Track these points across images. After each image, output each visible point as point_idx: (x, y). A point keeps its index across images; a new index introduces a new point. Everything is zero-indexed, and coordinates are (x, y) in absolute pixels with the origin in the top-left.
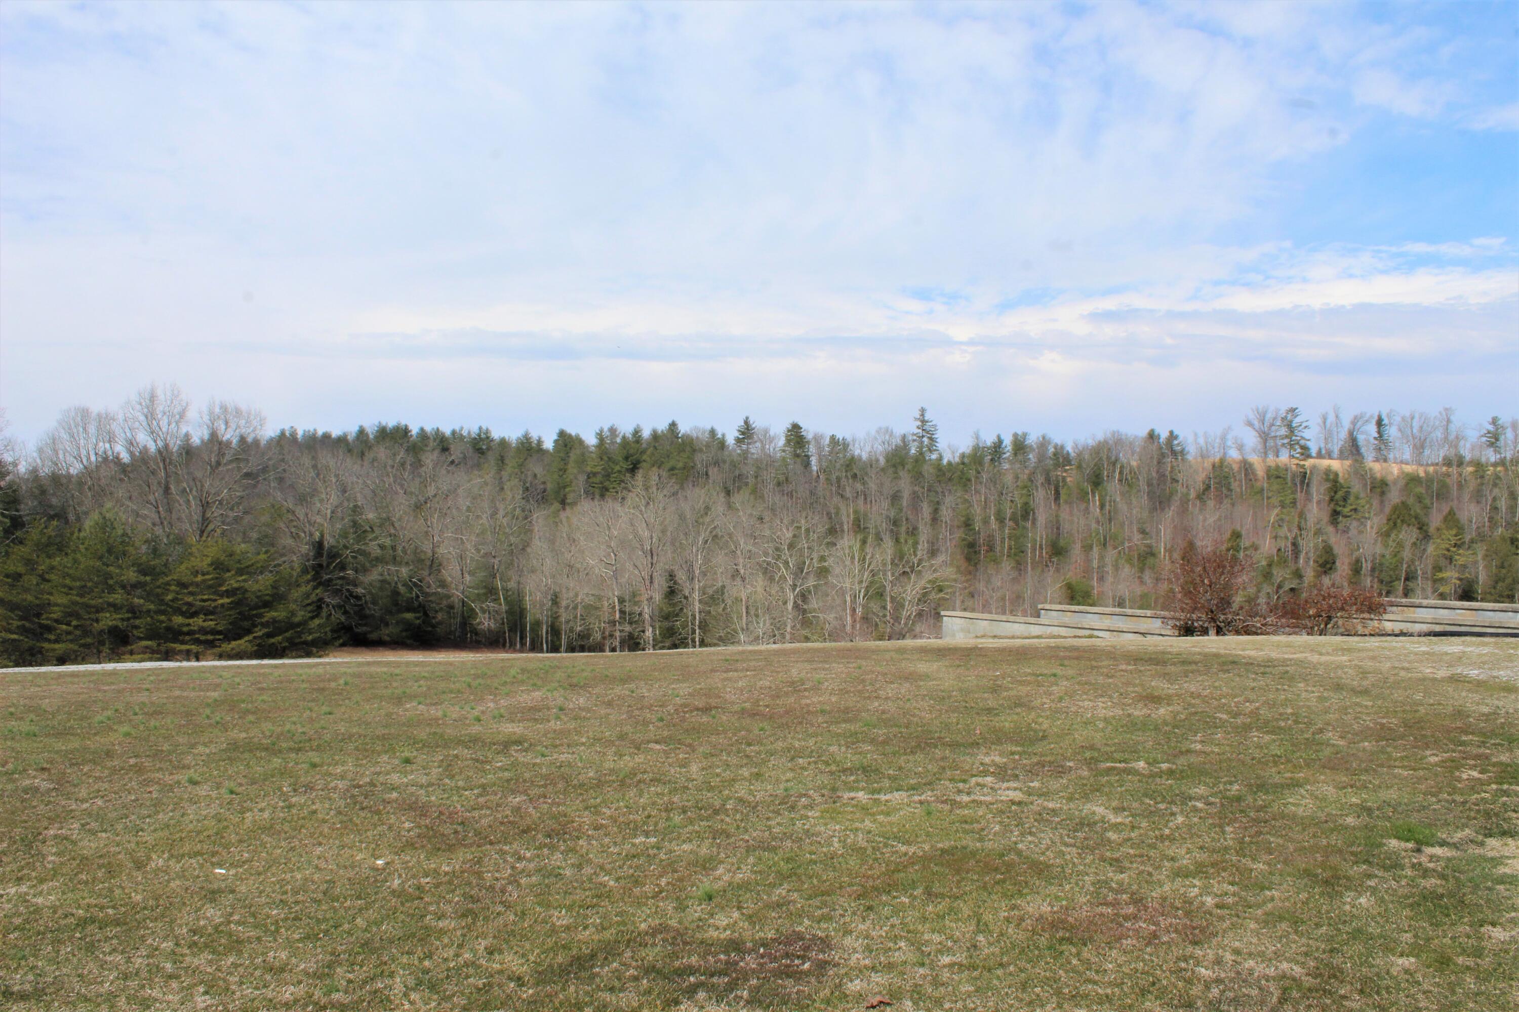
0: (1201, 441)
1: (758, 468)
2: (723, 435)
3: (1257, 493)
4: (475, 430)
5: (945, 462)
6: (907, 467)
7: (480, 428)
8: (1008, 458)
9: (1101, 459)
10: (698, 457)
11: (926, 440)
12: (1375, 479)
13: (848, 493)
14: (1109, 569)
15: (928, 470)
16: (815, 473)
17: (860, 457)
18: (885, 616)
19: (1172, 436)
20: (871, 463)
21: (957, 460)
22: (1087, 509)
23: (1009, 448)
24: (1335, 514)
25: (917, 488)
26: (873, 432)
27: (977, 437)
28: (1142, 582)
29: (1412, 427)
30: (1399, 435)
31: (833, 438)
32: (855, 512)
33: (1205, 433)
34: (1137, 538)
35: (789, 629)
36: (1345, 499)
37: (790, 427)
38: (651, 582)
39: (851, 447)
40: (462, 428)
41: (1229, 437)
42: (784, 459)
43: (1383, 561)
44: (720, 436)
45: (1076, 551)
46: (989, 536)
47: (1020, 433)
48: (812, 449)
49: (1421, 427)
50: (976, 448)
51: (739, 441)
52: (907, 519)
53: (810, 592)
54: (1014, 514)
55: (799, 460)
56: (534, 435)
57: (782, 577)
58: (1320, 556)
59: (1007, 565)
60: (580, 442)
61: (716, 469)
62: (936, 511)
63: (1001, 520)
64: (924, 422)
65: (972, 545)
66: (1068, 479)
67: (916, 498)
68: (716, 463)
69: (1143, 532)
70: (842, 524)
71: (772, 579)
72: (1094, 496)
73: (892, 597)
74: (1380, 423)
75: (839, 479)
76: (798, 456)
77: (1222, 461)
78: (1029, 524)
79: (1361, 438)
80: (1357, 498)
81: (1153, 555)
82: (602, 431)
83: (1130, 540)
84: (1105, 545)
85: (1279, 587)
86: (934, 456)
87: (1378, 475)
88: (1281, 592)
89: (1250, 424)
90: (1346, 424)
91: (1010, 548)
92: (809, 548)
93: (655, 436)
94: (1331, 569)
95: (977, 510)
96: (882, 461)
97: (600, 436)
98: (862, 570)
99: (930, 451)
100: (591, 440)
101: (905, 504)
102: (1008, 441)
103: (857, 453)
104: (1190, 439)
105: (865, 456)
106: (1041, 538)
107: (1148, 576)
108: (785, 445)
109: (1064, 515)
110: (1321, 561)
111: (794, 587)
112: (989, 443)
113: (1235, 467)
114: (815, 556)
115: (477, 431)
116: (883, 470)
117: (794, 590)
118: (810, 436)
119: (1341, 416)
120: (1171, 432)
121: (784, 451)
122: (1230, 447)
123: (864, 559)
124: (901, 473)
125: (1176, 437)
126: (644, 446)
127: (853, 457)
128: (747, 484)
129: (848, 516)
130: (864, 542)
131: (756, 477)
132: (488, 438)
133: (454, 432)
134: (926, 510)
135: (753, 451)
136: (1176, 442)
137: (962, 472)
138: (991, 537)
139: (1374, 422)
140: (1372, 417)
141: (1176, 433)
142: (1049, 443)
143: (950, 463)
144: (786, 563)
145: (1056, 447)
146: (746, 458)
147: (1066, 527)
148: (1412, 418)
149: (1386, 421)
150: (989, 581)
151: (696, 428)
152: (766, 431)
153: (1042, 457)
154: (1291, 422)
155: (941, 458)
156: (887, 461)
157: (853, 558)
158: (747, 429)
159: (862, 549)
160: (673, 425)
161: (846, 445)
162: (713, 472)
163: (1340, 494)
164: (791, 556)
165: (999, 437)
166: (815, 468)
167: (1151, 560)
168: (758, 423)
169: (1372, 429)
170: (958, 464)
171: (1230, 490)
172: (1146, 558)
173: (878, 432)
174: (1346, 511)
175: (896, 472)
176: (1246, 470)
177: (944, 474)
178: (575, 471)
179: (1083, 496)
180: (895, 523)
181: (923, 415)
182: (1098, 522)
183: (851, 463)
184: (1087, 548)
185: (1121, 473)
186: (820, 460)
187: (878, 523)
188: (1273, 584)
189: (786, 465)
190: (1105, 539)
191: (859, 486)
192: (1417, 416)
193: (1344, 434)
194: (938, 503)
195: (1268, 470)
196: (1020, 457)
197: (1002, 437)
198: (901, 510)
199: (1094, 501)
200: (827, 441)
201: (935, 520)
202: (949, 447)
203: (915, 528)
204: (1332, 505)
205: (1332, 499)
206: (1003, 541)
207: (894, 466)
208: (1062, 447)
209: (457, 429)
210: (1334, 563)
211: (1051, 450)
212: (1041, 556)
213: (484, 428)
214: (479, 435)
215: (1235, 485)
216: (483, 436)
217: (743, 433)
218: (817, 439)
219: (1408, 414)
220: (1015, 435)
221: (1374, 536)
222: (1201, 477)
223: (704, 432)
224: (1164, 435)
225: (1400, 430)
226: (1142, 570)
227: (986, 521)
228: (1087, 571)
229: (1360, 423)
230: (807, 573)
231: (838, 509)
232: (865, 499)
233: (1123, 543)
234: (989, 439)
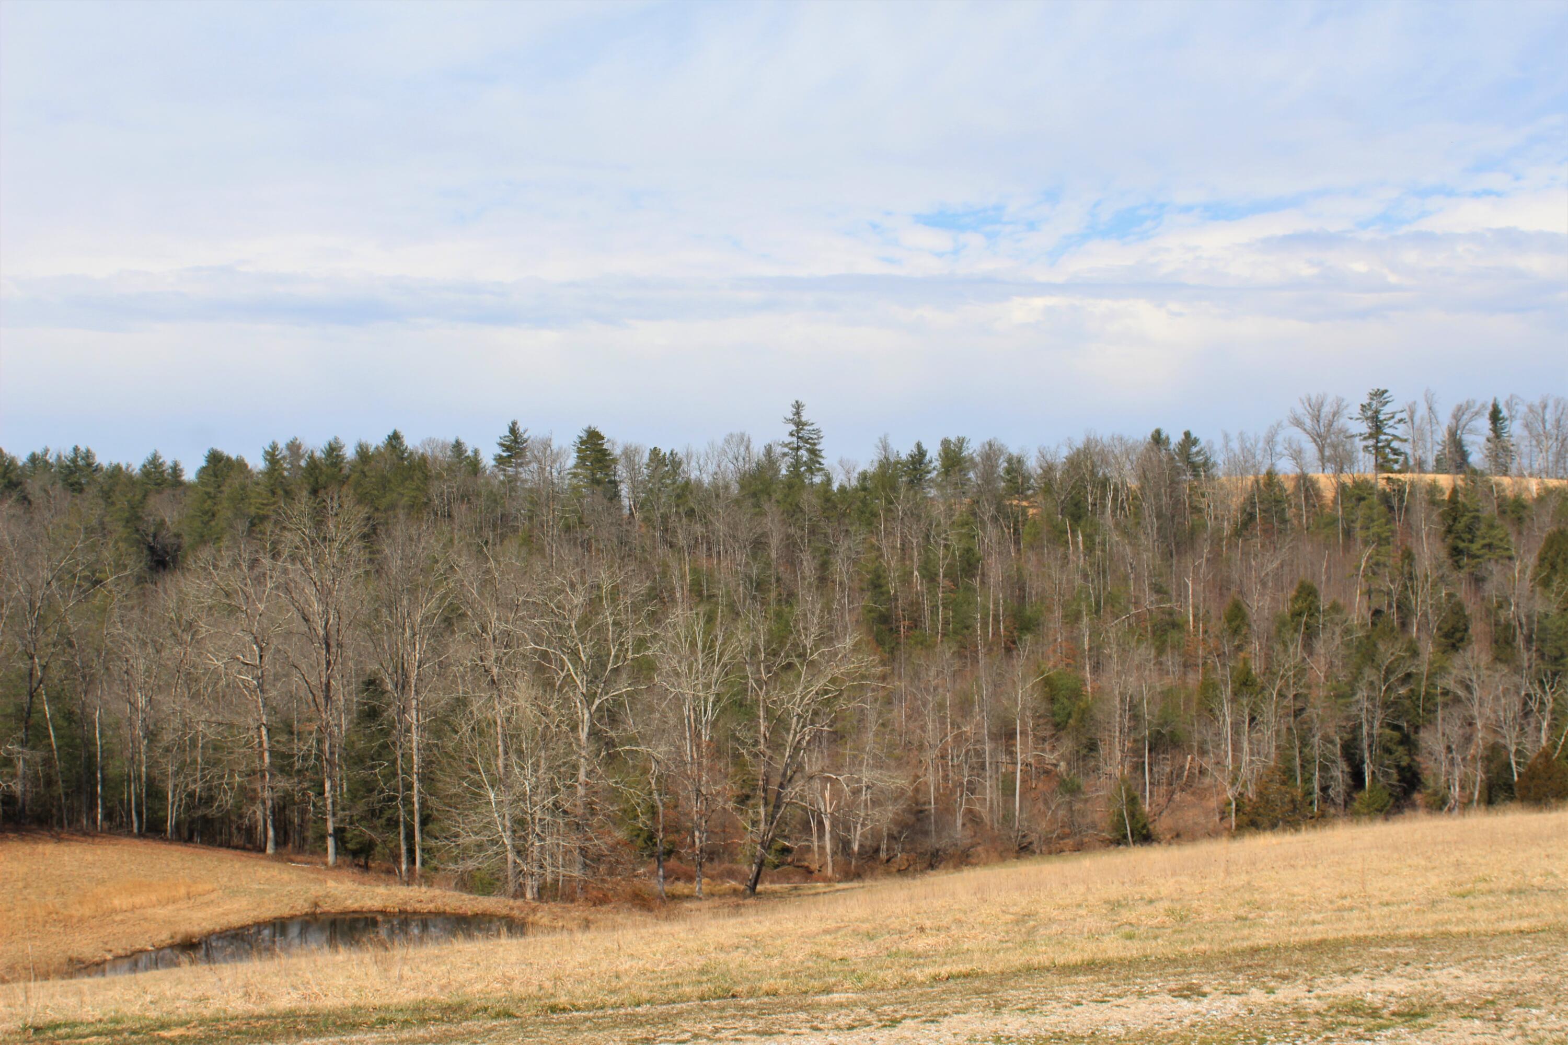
0: (1235, 445)
1: (533, 503)
2: (476, 452)
3: (1327, 525)
4: (67, 452)
5: (835, 487)
6: (775, 496)
7: (76, 449)
8: (932, 480)
9: (1082, 479)
10: (435, 488)
11: (804, 454)
12: (1504, 499)
13: (681, 540)
14: (1111, 650)
15: (808, 501)
16: (626, 512)
17: (699, 483)
18: (757, 742)
19: (1189, 440)
20: (717, 492)
21: (854, 483)
22: (1065, 557)
23: (937, 464)
24: (1456, 552)
25: (792, 530)
26: (720, 442)
27: (885, 448)
28: (1162, 670)
29: (1544, 421)
30: (1526, 433)
31: (655, 452)
32: (694, 571)
33: (1241, 434)
34: (1149, 600)
35: (582, 777)
36: (1470, 529)
37: (584, 435)
38: (328, 698)
39: (684, 466)
40: (46, 451)
41: (1279, 438)
42: (575, 489)
43: (1546, 623)
44: (469, 453)
45: (1055, 622)
46: (912, 604)
47: (953, 438)
48: (621, 471)
49: (1558, 421)
50: (885, 464)
51: (500, 460)
52: (778, 580)
53: (622, 705)
54: (950, 566)
55: (599, 489)
56: (167, 460)
57: (568, 680)
58: (1445, 620)
59: (946, 651)
60: (240, 465)
61: (464, 507)
62: (824, 565)
63: (930, 577)
64: (800, 425)
65: (884, 619)
66: (1031, 511)
67: (791, 546)
68: (465, 497)
69: (1158, 590)
70: (672, 591)
71: (548, 684)
72: (1074, 532)
73: (767, 710)
74: (1495, 416)
75: (665, 518)
76: (598, 482)
77: (1270, 474)
78: (977, 583)
79: (1467, 438)
80: (1491, 526)
81: (1175, 625)
82: (274, 447)
83: (1137, 604)
84: (1097, 612)
85: (1389, 671)
86: (818, 479)
87: (1509, 493)
88: (1392, 679)
89: (1298, 423)
90: (1445, 419)
91: (946, 622)
92: (615, 623)
93: (363, 454)
94: (1462, 640)
95: (892, 562)
96: (735, 489)
97: (272, 456)
98: (710, 662)
99: (810, 470)
100: (257, 463)
101: (774, 555)
102: (933, 452)
103: (694, 475)
104: (1218, 445)
105: (706, 479)
106: (996, 603)
107: (1171, 660)
108: (576, 466)
109: (1030, 567)
110: (1446, 628)
111: (589, 698)
112: (904, 456)
113: (1289, 486)
114: (629, 639)
115: (71, 455)
116: (737, 502)
117: (590, 703)
118: (617, 451)
119: (1436, 407)
120: (1187, 434)
121: (575, 475)
122: (1281, 456)
123: (712, 646)
124: (766, 507)
125: (1195, 442)
126: (346, 471)
127: (688, 483)
128: (515, 530)
129: (683, 577)
130: (710, 619)
131: (531, 518)
132: (89, 465)
133: (33, 458)
134: (808, 565)
135: (523, 476)
136: (1194, 450)
137: (864, 502)
138: (915, 605)
139: (1487, 414)
140: (1484, 406)
141: (1194, 435)
142: (1001, 453)
143: (842, 489)
144: (575, 654)
145: (1010, 460)
146: (513, 489)
147: (1034, 586)
148: (1545, 407)
149: (1505, 413)
150: (916, 676)
151: (431, 441)
152: (546, 444)
153: (988, 476)
154: (1377, 412)
155: (828, 481)
156: (742, 487)
157: (693, 645)
158: (515, 441)
159: (707, 633)
160: (395, 438)
161: (676, 464)
162: (460, 511)
163: (1464, 521)
164: (582, 640)
165: (919, 446)
166: (626, 502)
167: (1173, 636)
168: (531, 431)
169: (1484, 424)
170: (856, 490)
171: (1284, 521)
172: (1165, 632)
173: (727, 441)
174: (1475, 547)
175: (757, 505)
176: (1307, 490)
177: (835, 507)
178: (230, 514)
179: (1058, 536)
180: (760, 585)
181: (798, 413)
182: (1085, 576)
183: (686, 490)
184: (1073, 618)
185: (1115, 499)
186: (634, 489)
187: (732, 585)
188: (1378, 668)
189: (580, 498)
190: (1098, 603)
191: (699, 529)
192: (1551, 404)
193: (1442, 434)
194: (827, 552)
195: (1342, 487)
196: (954, 478)
197: (924, 447)
198: (768, 565)
199: (1075, 544)
200: (646, 459)
201: (823, 580)
202: (841, 463)
203: (791, 594)
204: (1449, 540)
205: (1449, 531)
206: (934, 610)
207: (754, 495)
208: (1020, 461)
209: (39, 451)
210: (1466, 630)
211: (1003, 465)
212: (996, 633)
213: (83, 449)
214: (74, 461)
215: (1290, 513)
216: (81, 462)
217: (508, 448)
218: (630, 454)
219: (1537, 402)
220: (946, 443)
221: (1527, 584)
222: (1236, 502)
223: (444, 447)
224: (1175, 438)
225: (1527, 426)
226: (1160, 651)
227: (906, 578)
228: (1073, 655)
229: (1466, 417)
230: (616, 671)
231: (665, 567)
232: (709, 549)
233: (1127, 610)
234: (904, 450)
